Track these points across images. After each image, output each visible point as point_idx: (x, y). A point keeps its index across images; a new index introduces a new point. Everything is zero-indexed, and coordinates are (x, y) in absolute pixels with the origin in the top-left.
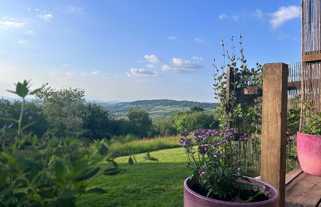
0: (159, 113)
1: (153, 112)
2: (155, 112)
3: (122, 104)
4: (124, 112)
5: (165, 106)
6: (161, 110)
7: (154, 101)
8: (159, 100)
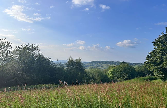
0: (104, 68)
1: (101, 67)
2: (102, 67)
3: (86, 63)
4: (86, 67)
5: (107, 64)
6: (105, 66)
7: (101, 62)
8: (104, 61)
